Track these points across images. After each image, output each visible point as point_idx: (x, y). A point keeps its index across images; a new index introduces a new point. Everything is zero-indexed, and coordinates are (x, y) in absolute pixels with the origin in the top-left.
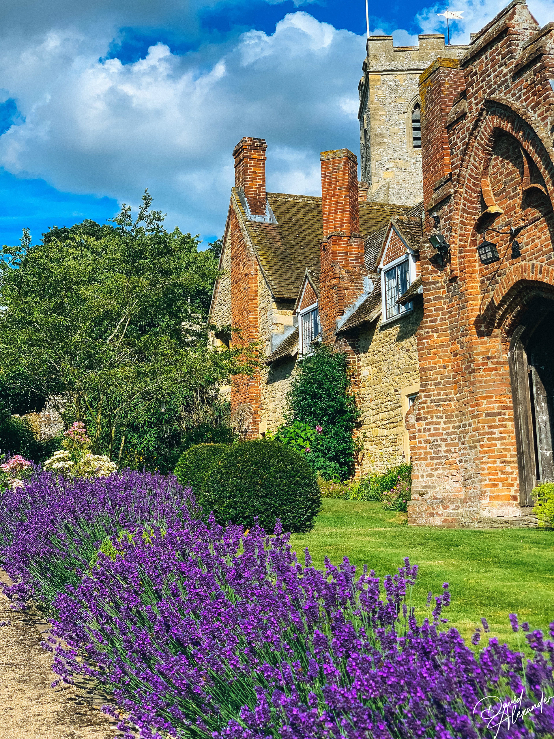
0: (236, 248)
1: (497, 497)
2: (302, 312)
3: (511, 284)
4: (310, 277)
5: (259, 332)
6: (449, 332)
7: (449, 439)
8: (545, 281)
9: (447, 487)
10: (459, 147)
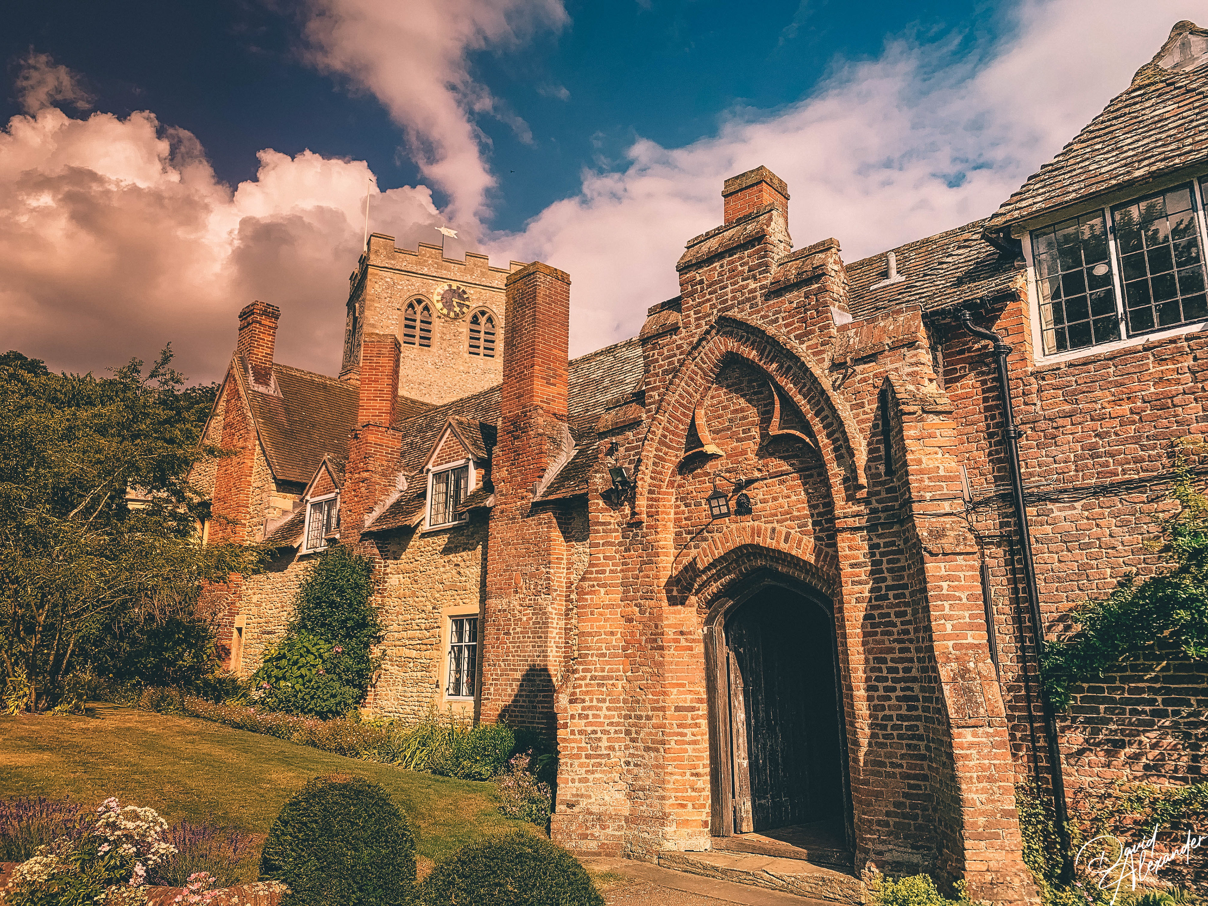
0: (231, 417)
1: (685, 823)
2: (312, 500)
3: (730, 546)
4: (329, 464)
5: (249, 513)
6: (621, 589)
7: (612, 731)
8: (794, 553)
9: (607, 798)
10: (661, 366)
